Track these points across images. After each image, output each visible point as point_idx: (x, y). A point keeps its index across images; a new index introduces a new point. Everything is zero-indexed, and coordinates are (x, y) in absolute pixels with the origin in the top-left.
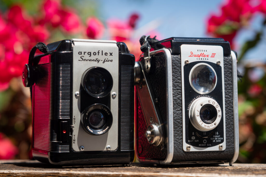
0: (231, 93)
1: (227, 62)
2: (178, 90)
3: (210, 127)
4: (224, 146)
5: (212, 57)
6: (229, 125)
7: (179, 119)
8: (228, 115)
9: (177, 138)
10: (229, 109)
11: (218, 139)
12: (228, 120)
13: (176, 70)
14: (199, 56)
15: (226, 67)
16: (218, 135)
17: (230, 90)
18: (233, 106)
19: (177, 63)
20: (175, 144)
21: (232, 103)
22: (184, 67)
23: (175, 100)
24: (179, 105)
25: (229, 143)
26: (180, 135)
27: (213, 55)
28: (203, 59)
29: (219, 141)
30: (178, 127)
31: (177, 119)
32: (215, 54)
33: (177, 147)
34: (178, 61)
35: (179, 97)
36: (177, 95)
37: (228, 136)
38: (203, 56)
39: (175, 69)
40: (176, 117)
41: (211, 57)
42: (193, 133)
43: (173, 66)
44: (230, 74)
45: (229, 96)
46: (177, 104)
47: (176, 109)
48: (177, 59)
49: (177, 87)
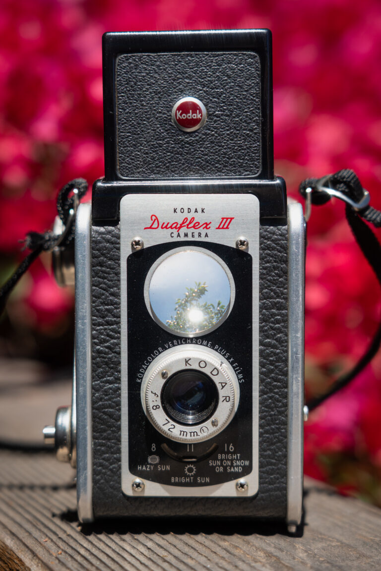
0: (282, 332)
1: (272, 241)
2: (109, 323)
3: (199, 434)
4: (251, 484)
5: (223, 228)
6: (274, 424)
7: (110, 406)
8: (270, 395)
9: (104, 459)
10: (272, 378)
11: (232, 463)
12: (270, 410)
13: (104, 269)
14: (179, 226)
15: (269, 255)
16: (233, 453)
17: (279, 324)
18: (287, 371)
19: (106, 248)
20: (97, 475)
21: (286, 361)
22: (130, 260)
23: (99, 352)
24: (112, 368)
25: (272, 475)
26: (115, 448)
27: (226, 223)
28: (190, 235)
29: (236, 469)
30: (110, 427)
31: (103, 405)
32: (232, 219)
33: (102, 483)
34: (112, 243)
35: (112, 344)
36: (108, 338)
37: (269, 454)
38: (192, 225)
39: (101, 266)
40: (101, 399)
41: (218, 228)
42: (154, 446)
43: (93, 256)
44: (280, 277)
45: (276, 340)
46: (107, 364)
47: (103, 377)
48: (109, 237)
49: (107, 316)
